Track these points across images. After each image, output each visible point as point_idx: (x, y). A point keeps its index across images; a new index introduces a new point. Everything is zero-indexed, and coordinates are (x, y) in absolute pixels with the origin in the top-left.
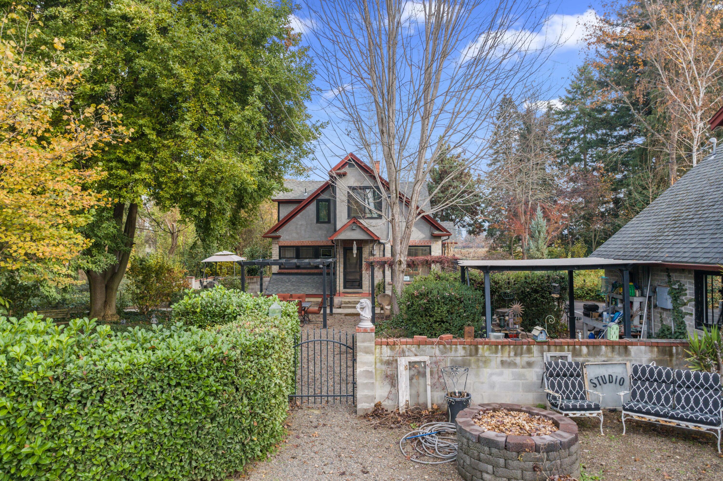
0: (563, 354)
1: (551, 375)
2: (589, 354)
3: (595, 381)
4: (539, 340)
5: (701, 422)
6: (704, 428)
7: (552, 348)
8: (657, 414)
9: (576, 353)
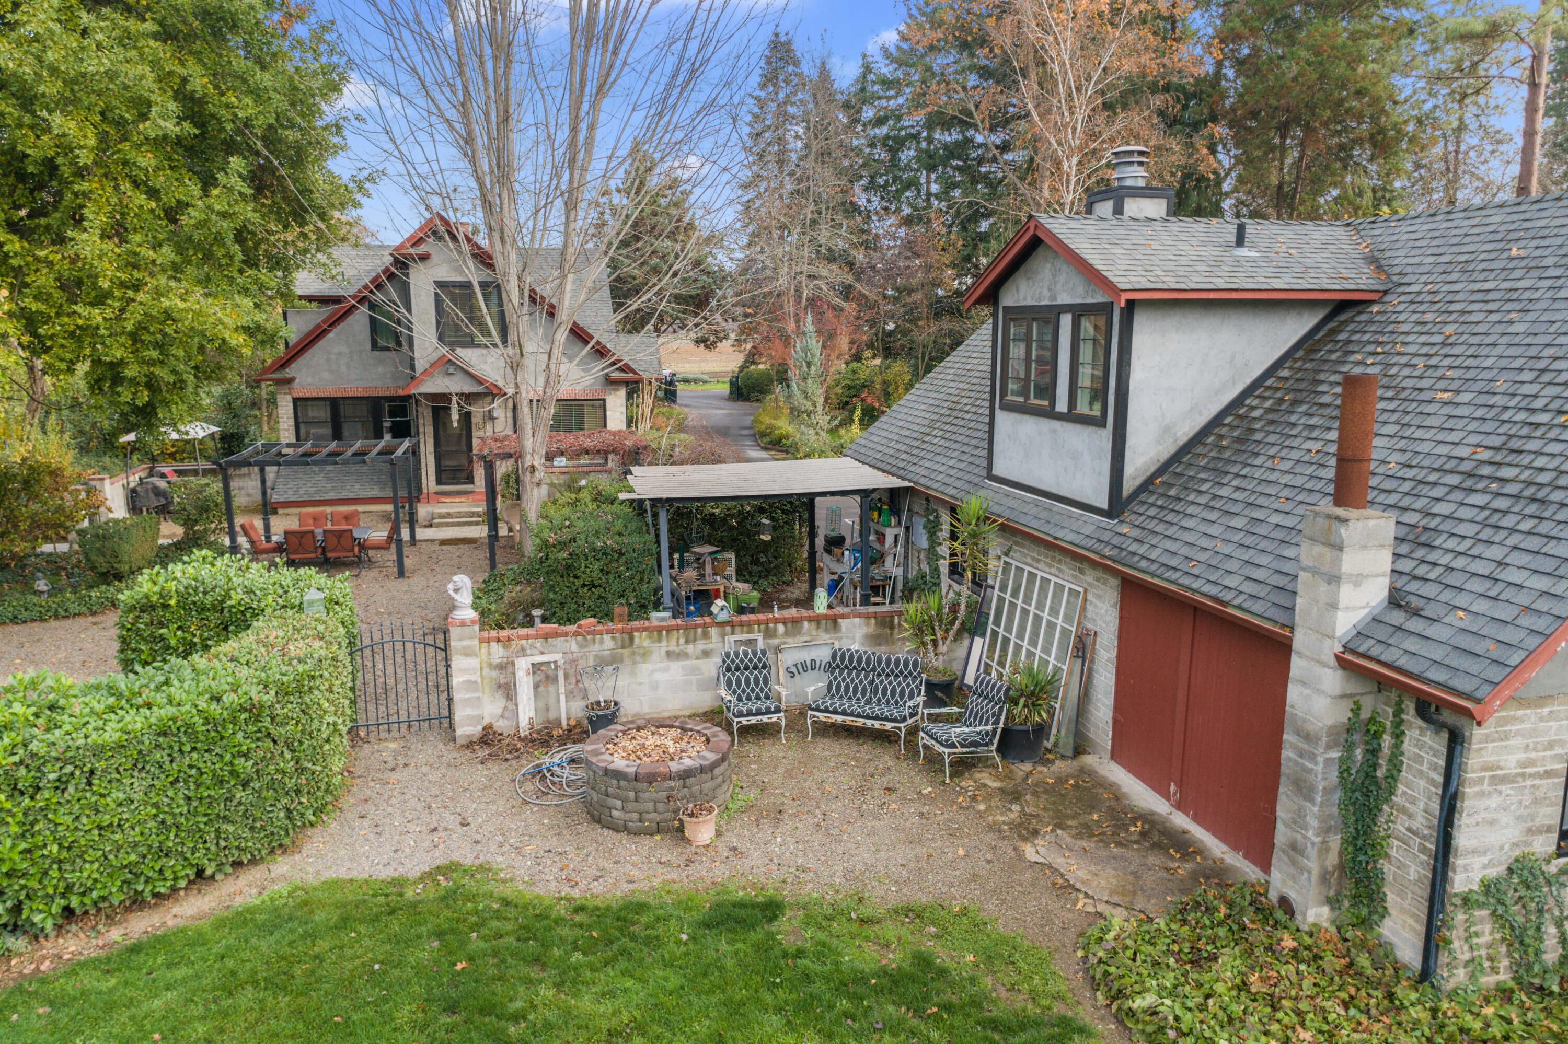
0: (751, 636)
1: (729, 669)
2: (787, 634)
3: (794, 670)
4: (719, 619)
5: (886, 719)
6: (889, 726)
7: (738, 629)
8: (844, 713)
9: (769, 634)
